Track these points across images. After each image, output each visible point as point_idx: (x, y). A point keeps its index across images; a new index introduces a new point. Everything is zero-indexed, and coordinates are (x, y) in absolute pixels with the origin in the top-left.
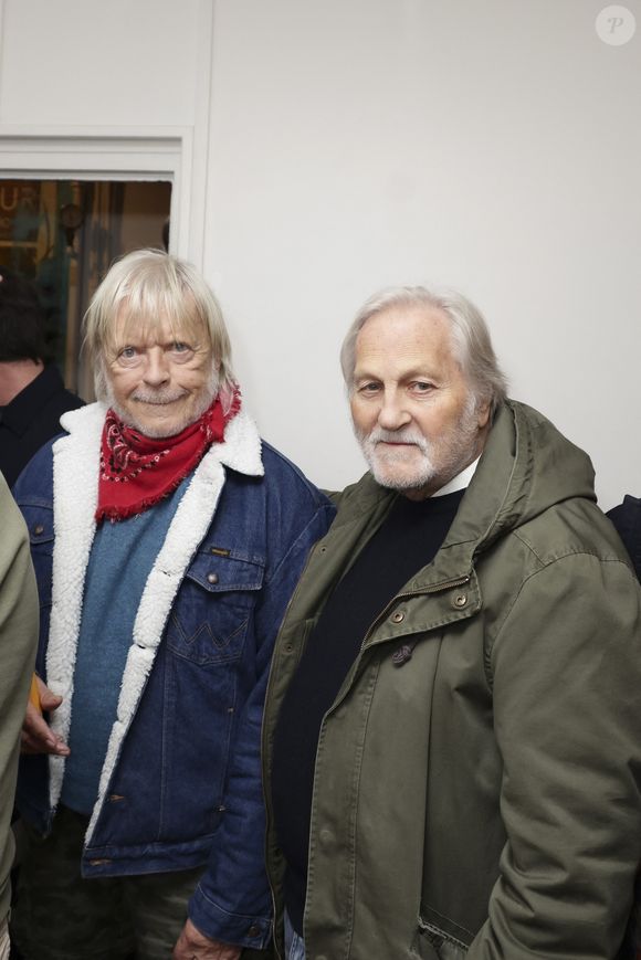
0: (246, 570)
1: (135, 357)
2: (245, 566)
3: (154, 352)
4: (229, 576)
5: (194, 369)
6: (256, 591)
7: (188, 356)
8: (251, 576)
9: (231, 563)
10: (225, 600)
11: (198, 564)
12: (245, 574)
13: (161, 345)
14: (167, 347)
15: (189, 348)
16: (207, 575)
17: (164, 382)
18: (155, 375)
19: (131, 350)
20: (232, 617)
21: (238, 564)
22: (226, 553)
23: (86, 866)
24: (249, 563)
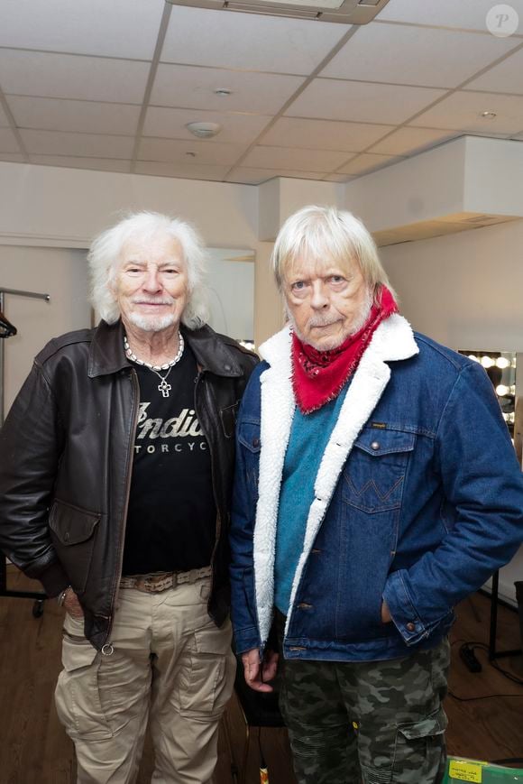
0: (400, 437)
1: (304, 288)
2: (399, 434)
3: (317, 284)
4: (388, 443)
5: (347, 298)
6: (409, 452)
7: (343, 285)
8: (405, 441)
9: (389, 433)
10: (384, 460)
11: (363, 436)
12: (401, 440)
13: (322, 278)
14: (327, 279)
15: (344, 279)
16: (371, 444)
17: (325, 306)
18: (318, 300)
19: (300, 284)
20: (391, 474)
21: (394, 433)
22: (383, 426)
23: (287, 651)
24: (402, 432)
